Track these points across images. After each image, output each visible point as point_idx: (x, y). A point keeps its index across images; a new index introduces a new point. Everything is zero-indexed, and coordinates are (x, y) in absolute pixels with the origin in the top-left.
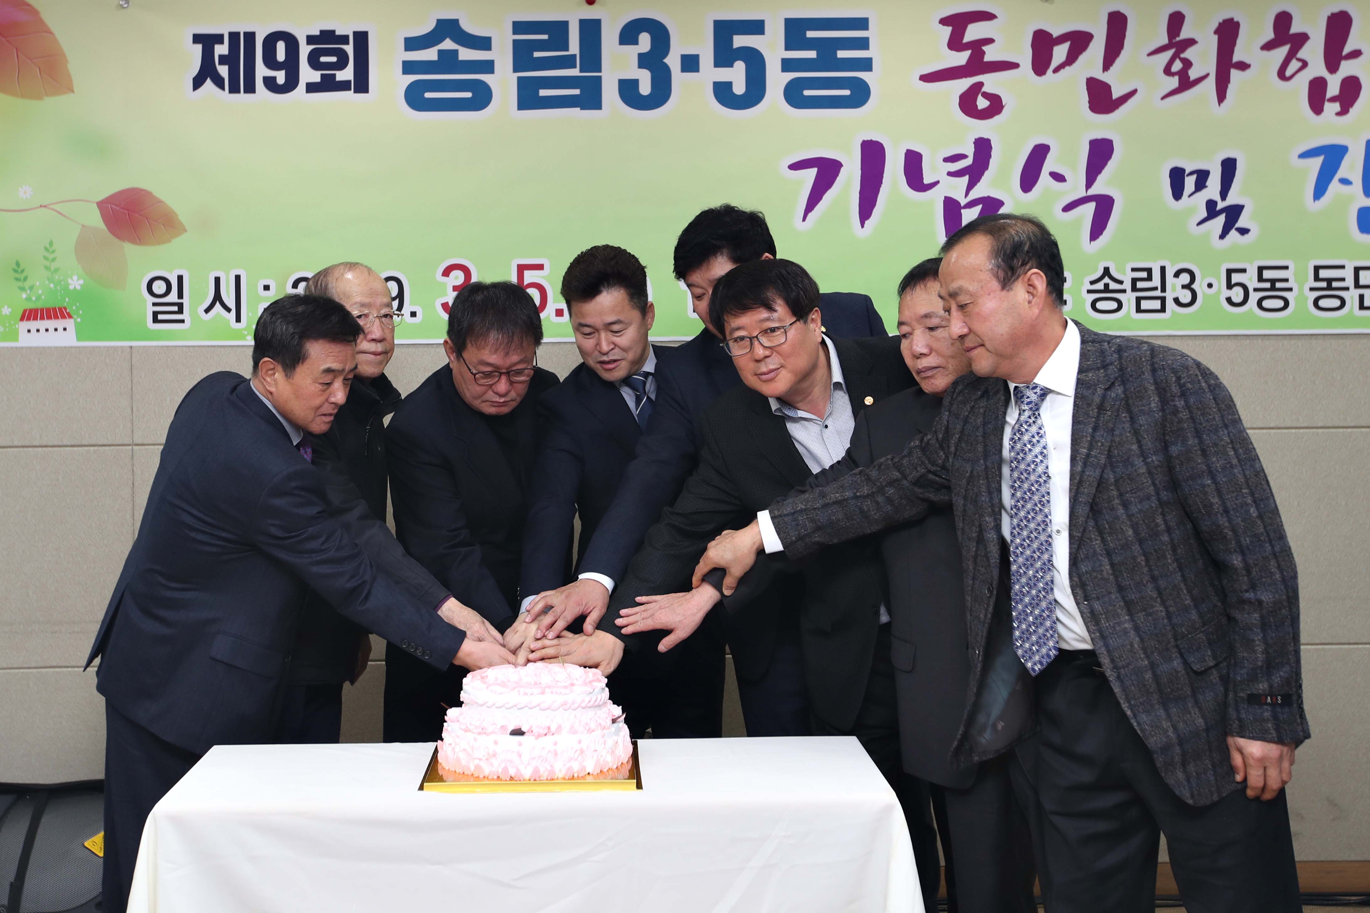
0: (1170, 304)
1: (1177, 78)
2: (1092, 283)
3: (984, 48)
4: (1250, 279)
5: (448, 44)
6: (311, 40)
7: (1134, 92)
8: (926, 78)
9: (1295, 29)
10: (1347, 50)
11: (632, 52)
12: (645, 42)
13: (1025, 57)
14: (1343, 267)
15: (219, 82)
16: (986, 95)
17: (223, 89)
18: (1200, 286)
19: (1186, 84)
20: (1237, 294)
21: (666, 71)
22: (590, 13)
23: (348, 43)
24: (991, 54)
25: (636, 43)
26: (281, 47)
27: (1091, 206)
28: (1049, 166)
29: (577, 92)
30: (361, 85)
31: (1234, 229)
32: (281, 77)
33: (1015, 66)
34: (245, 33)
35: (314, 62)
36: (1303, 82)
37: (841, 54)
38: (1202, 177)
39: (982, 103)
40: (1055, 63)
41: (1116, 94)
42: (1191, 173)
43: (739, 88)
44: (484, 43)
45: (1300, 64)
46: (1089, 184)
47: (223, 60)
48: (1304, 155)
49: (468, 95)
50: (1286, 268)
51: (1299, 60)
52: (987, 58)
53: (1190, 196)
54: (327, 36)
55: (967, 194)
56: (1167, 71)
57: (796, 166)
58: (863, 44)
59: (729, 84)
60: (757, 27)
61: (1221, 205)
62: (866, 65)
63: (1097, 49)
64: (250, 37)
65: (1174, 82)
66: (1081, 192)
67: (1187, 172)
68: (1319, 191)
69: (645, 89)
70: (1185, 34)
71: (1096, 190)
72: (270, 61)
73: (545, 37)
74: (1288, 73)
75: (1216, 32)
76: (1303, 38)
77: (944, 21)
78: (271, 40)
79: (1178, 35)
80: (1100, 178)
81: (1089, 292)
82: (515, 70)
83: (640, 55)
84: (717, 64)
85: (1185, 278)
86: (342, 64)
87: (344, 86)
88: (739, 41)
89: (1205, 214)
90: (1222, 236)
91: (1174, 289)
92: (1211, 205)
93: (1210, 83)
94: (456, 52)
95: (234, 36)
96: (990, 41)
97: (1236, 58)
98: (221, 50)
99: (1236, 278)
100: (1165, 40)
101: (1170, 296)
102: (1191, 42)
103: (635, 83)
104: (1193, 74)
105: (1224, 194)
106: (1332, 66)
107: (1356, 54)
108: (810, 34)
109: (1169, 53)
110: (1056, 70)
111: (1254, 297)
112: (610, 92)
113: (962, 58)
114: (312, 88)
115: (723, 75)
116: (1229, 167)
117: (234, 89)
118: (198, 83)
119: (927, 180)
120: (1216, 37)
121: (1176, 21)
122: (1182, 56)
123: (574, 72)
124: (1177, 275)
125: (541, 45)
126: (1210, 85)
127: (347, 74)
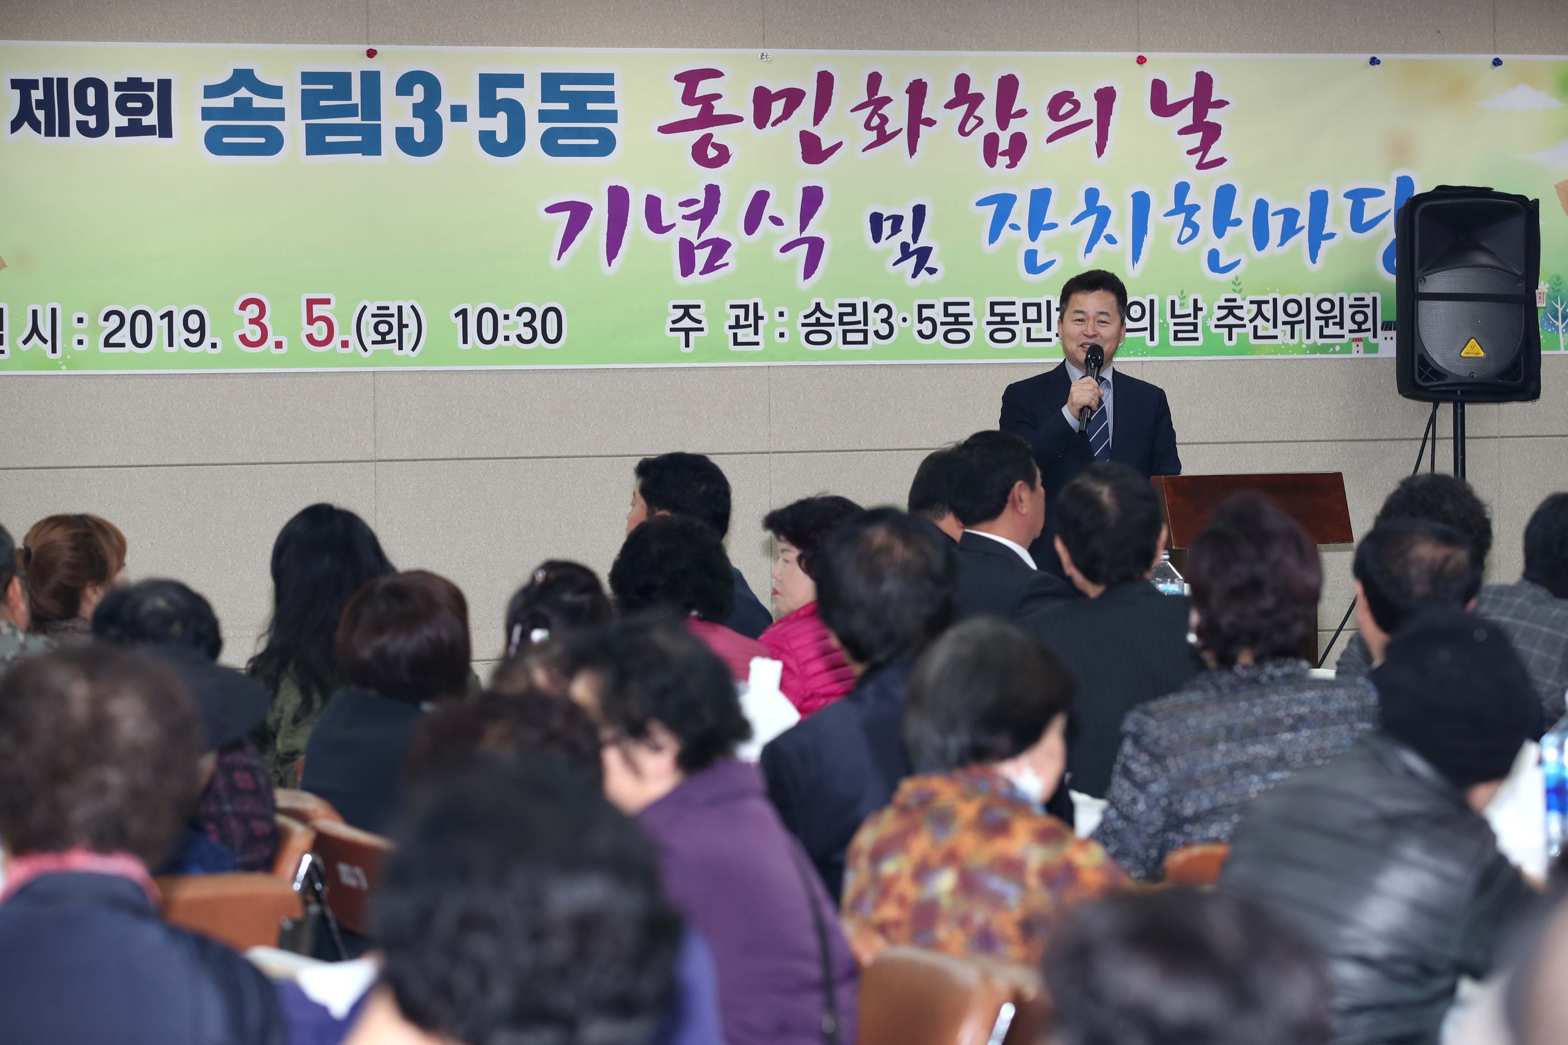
0: (871, 336)
1: (875, 132)
2: (806, 317)
3: (713, 103)
4: (937, 314)
5: (243, 93)
6: (118, 86)
7: (840, 144)
8: (664, 129)
9: (972, 90)
10: (1014, 111)
11: (407, 103)
12: (419, 93)
13: (747, 111)
14: (1013, 303)
15: (36, 126)
16: (716, 146)
17: (40, 133)
18: (896, 320)
19: (883, 138)
20: (927, 327)
21: (438, 119)
22: (371, 65)
23: (152, 90)
24: (720, 108)
25: (411, 93)
26: (91, 92)
27: (805, 248)
28: (769, 210)
29: (359, 138)
30: (165, 129)
31: (924, 269)
32: (92, 120)
33: (739, 119)
34: (58, 79)
35: (122, 108)
36: (978, 137)
37: (591, 106)
38: (897, 221)
39: (712, 153)
40: (773, 118)
41: (824, 147)
42: (888, 218)
43: (502, 137)
44: (276, 92)
45: (977, 121)
46: (803, 227)
47: (40, 104)
48: (981, 203)
49: (262, 140)
50: (967, 304)
51: (976, 117)
52: (716, 112)
53: (886, 239)
54: (134, 83)
55: (699, 237)
56: (868, 126)
57: (551, 209)
58: (609, 97)
59: (493, 134)
60: (517, 81)
61: (913, 247)
62: (612, 117)
63: (808, 105)
64: (63, 82)
65: (873, 136)
66: (796, 235)
67: (884, 217)
68: (994, 236)
69: (419, 136)
70: (881, 93)
71: (809, 232)
72: (82, 107)
73: (331, 87)
74: (967, 129)
75: (907, 92)
76: (978, 99)
77: (679, 78)
78: (82, 86)
79: (877, 95)
80: (812, 222)
81: (804, 325)
82: (303, 118)
83: (415, 105)
84: (483, 114)
85: (884, 313)
86: (146, 110)
87: (149, 131)
88: (502, 93)
89: (899, 255)
90: (914, 276)
91: (874, 324)
92: (905, 246)
93: (903, 137)
94: (251, 99)
95: (48, 82)
96: (718, 96)
97: (924, 116)
98: (37, 95)
99: (926, 313)
100: (865, 98)
101: (871, 329)
102: (887, 100)
103: (410, 131)
104: (889, 129)
105: (915, 238)
106: (1004, 126)
107: (1022, 113)
108: (564, 88)
109: (870, 109)
110: (774, 124)
111: (941, 330)
112: (388, 139)
113: (694, 112)
114: (121, 132)
115: (488, 124)
116: (919, 212)
117: (50, 133)
118: (15, 126)
119: (665, 223)
120: (908, 95)
121: (874, 80)
122: (880, 112)
123: (357, 120)
124: (877, 310)
125: (327, 95)
126: (902, 139)
127: (151, 119)
